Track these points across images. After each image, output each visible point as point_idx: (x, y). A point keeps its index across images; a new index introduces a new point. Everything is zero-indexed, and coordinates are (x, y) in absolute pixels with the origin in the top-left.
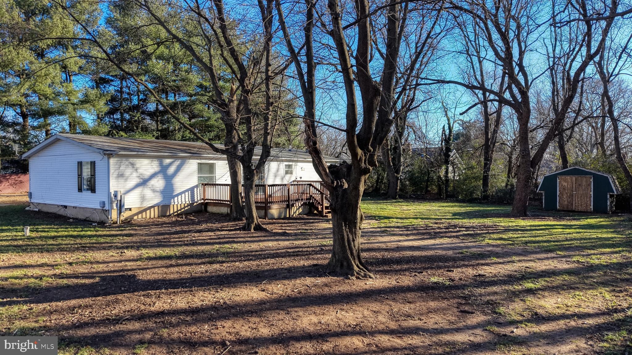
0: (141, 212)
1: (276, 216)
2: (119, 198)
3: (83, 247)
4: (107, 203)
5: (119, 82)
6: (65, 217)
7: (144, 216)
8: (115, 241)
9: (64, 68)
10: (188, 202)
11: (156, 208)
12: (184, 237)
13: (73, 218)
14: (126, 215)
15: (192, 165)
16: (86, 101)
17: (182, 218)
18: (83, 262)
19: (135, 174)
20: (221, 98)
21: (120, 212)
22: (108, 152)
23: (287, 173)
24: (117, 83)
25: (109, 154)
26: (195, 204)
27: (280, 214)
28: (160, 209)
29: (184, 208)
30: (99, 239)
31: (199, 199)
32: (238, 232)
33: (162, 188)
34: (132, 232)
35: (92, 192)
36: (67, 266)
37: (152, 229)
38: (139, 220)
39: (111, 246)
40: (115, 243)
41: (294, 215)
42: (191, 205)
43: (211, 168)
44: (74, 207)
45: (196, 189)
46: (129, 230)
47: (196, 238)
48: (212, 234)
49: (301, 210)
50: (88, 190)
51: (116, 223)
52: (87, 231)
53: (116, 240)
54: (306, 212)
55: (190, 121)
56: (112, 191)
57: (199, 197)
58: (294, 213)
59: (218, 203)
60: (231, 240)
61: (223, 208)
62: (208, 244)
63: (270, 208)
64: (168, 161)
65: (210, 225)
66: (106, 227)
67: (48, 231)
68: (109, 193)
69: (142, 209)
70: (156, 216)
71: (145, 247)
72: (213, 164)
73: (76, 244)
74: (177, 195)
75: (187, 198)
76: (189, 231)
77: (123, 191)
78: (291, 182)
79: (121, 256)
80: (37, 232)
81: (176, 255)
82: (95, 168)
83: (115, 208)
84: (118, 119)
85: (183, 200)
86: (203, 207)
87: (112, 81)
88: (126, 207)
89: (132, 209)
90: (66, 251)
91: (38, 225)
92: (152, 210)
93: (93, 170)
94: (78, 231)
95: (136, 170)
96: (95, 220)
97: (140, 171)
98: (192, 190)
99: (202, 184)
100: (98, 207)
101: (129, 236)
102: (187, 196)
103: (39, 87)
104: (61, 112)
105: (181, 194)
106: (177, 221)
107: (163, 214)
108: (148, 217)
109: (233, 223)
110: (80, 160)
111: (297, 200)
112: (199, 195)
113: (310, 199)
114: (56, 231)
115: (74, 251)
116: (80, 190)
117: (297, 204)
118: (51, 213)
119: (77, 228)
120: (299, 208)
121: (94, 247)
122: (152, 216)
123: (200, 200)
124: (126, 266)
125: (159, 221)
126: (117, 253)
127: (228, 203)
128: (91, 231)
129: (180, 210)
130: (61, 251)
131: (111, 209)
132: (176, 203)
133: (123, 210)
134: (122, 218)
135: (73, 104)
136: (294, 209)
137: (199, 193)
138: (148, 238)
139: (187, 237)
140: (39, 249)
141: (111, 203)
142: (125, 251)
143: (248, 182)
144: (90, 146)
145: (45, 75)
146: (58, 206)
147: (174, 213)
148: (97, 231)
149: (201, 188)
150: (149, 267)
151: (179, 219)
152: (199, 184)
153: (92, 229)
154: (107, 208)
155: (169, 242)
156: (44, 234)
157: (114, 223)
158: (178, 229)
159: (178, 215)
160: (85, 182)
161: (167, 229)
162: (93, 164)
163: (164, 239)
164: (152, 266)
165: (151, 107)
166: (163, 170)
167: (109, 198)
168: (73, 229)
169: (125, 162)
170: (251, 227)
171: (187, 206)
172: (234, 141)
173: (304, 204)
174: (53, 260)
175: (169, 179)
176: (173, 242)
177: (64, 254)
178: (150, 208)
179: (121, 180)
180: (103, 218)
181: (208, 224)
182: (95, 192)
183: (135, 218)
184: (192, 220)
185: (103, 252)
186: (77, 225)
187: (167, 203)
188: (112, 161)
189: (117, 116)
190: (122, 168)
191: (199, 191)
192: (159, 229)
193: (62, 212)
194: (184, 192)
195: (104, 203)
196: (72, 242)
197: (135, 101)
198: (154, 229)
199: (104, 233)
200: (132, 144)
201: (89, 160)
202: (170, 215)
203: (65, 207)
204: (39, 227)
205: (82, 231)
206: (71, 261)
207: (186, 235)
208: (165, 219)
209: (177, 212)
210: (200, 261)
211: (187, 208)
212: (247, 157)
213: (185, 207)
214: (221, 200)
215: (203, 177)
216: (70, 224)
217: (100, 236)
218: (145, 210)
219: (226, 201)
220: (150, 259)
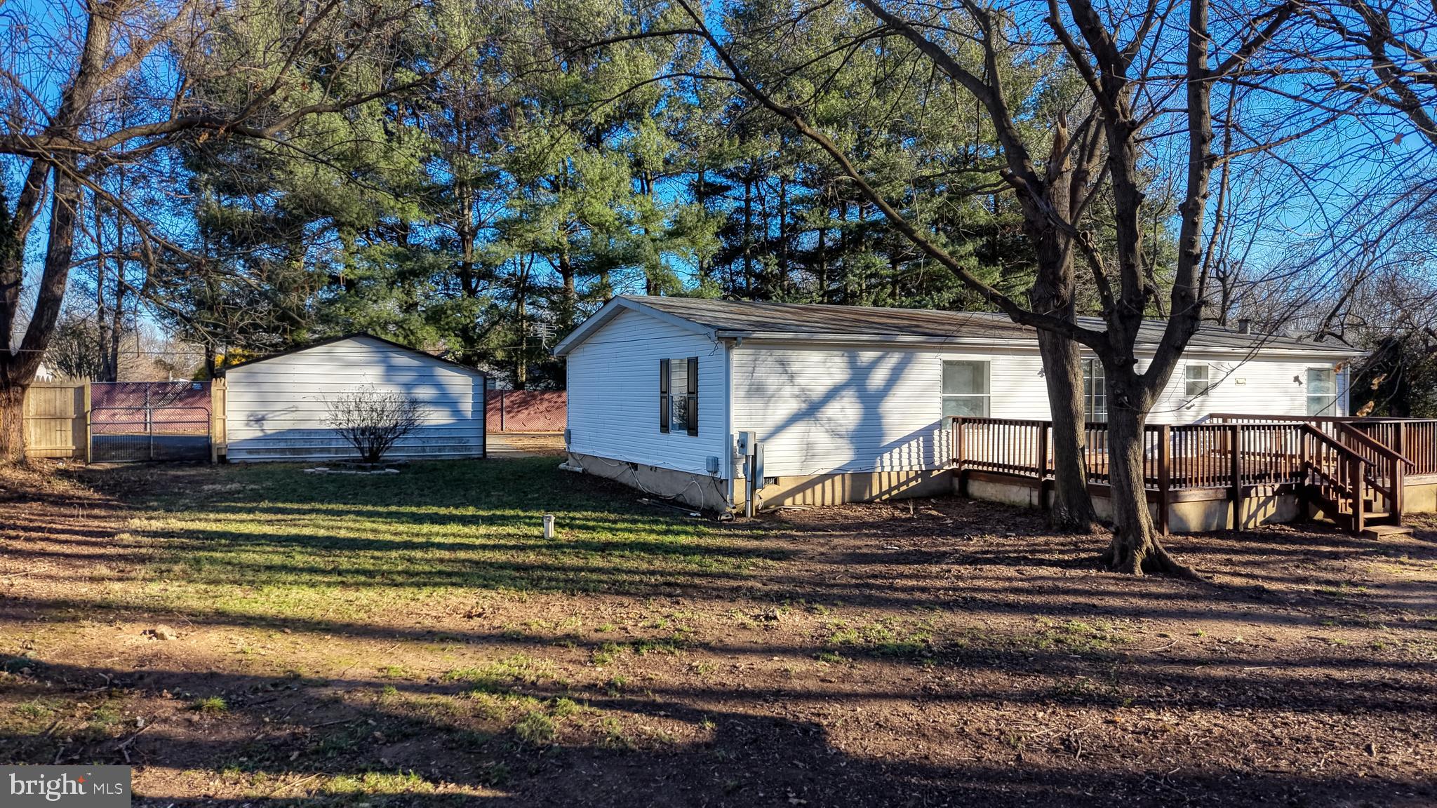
0: (801, 489)
1: (1194, 523)
2: (751, 452)
3: (669, 584)
4: (722, 462)
5: (743, 189)
6: (634, 489)
7: (809, 501)
8: (745, 572)
9: (638, 163)
10: (916, 468)
11: (838, 479)
12: (929, 576)
13: (649, 496)
14: (767, 493)
15: (929, 366)
16: (678, 231)
17: (907, 510)
18: (666, 642)
19: (788, 390)
20: (1024, 167)
21: (754, 488)
22: (727, 334)
23: (1191, 390)
24: (739, 191)
25: (729, 338)
26: (935, 473)
27: (1208, 516)
28: (848, 482)
29: (906, 483)
30: (708, 560)
31: (945, 460)
32: (1093, 572)
33: (851, 428)
34: (785, 545)
35: (690, 434)
36: (625, 653)
37: (836, 541)
38: (796, 508)
39: (738, 589)
40: (747, 578)
41: (1251, 525)
42: (925, 474)
43: (977, 375)
44: (651, 468)
45: (936, 432)
46: (776, 537)
47: (968, 584)
48: (1010, 571)
49: (1271, 509)
50: (681, 427)
51: (744, 514)
52: (678, 533)
53: (749, 567)
54: (1290, 514)
55: (894, 268)
56: (735, 432)
57: (945, 454)
58: (1250, 517)
59: (1003, 474)
60: (1081, 600)
61: (1015, 489)
62: (1012, 608)
63: (1176, 498)
64: (867, 356)
65: (995, 540)
66: (720, 525)
67: (593, 529)
68: (729, 437)
69: (805, 481)
70: (838, 501)
71: (829, 601)
72: (983, 362)
73: (653, 573)
74: (890, 448)
75: (914, 455)
76: (939, 558)
77: (760, 432)
78: (1204, 419)
79: (766, 628)
80: (572, 527)
81: (929, 647)
82: (696, 374)
83: (741, 475)
84: (738, 273)
85: (905, 462)
86: (956, 481)
87: (728, 188)
88: (766, 474)
89: (781, 480)
90: (627, 594)
91: (576, 509)
92: (828, 483)
93: (692, 379)
94: (659, 533)
95: (792, 378)
96: (696, 503)
97: (801, 381)
98: (926, 434)
99: (954, 420)
100: (704, 471)
101: (779, 559)
102: (914, 450)
103: (591, 209)
104: (630, 258)
105: (899, 443)
106: (894, 518)
107: (856, 499)
108: (818, 502)
109: (1061, 539)
110: (665, 357)
111: (1261, 477)
112: (944, 449)
113: (1303, 475)
114: (611, 530)
115: (647, 596)
116: (665, 428)
117: (1261, 488)
118: (607, 479)
119: (656, 522)
120: (1265, 503)
121: (695, 587)
122: (828, 501)
123: (948, 462)
124: (786, 674)
125: (846, 517)
126: (756, 617)
127: (1033, 475)
128: (686, 533)
129: (897, 487)
130: (618, 593)
131: (733, 478)
132: (888, 469)
133: (760, 481)
134: (758, 502)
135: (653, 240)
136: (1249, 506)
137: (944, 443)
138: (827, 567)
139: (942, 576)
140: (566, 581)
141: (733, 462)
142: (778, 613)
143: (1123, 417)
144: (688, 320)
145: (602, 179)
146: (620, 463)
147: (882, 494)
148: (700, 535)
149: (950, 430)
150: (859, 688)
151: (897, 513)
152: (946, 418)
153: (690, 529)
154: (722, 474)
155: (892, 588)
156: (584, 536)
157: (737, 515)
158: (906, 544)
159: (893, 501)
160: (676, 410)
161: (874, 542)
162: (692, 365)
163: (875, 576)
164: (865, 689)
165: (808, 241)
166: (858, 377)
167: (727, 449)
168: (647, 527)
169: (767, 358)
170: (1133, 560)
171: (915, 478)
172: (1063, 291)
173: (1284, 491)
174: (595, 624)
175: (872, 402)
176: (904, 589)
177: (621, 605)
178: (822, 479)
179: (758, 404)
180: (714, 499)
181: (987, 537)
182: (696, 434)
183: (788, 502)
184: (934, 518)
185: (718, 606)
186: (656, 514)
187: (864, 467)
188: (737, 355)
189: (738, 265)
190: (761, 372)
191: (944, 438)
192: (852, 542)
193: (627, 477)
194: (907, 440)
195: (716, 462)
196: (645, 566)
197: (775, 232)
198: (841, 541)
199: (719, 542)
200: (778, 314)
201: (685, 356)
202: (871, 501)
203: (635, 466)
204: (578, 515)
205: (666, 533)
206: (638, 634)
207: (935, 569)
208: (860, 512)
209: (889, 492)
210: (1019, 684)
211: (913, 484)
212: (1121, 336)
213: (909, 480)
214: (1010, 467)
215: (956, 400)
216: (643, 510)
217: (708, 551)
218: (811, 484)
219: (1026, 469)
220: (851, 652)
